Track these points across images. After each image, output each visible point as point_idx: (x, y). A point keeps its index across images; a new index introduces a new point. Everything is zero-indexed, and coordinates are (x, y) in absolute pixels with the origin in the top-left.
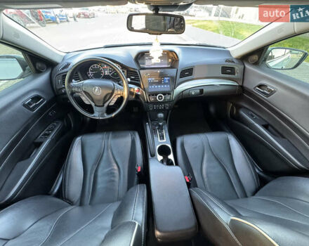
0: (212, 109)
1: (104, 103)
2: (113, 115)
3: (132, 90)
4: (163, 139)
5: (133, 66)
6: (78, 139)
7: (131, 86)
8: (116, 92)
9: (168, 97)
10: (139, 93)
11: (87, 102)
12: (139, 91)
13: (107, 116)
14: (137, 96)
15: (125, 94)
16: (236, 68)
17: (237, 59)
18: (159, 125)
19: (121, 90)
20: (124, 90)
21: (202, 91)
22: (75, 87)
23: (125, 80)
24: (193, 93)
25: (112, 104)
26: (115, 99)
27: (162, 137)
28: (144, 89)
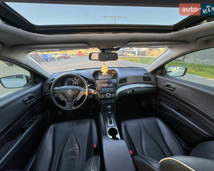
0: (143, 104)
1: (73, 99)
2: (78, 107)
3: (91, 92)
4: (112, 124)
5: (92, 78)
6: (52, 126)
7: (90, 89)
8: (81, 92)
9: (113, 95)
10: (95, 94)
11: (62, 99)
12: (95, 92)
13: (74, 108)
14: (94, 95)
15: (87, 94)
16: (151, 77)
17: (151, 73)
18: (109, 114)
19: (84, 91)
20: (86, 91)
21: (133, 91)
22: (56, 90)
23: (87, 86)
24: (128, 92)
25: (78, 100)
26: (80, 97)
27: (111, 123)
28: (98, 91)
